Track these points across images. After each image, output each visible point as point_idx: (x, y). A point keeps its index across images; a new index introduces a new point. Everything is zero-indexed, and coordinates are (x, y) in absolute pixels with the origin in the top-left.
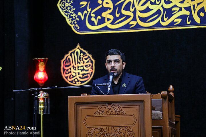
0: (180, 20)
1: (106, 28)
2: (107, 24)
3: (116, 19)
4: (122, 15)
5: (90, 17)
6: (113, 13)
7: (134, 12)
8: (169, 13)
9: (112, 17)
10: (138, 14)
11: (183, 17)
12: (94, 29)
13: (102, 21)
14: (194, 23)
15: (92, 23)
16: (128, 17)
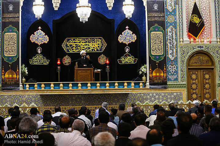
0: (92, 50)
1: (74, 51)
2: (74, 50)
3: (76, 49)
4: (78, 48)
5: (70, 49)
6: (75, 48)
7: (81, 48)
8: (89, 48)
9: (75, 49)
10: (82, 48)
11: (92, 49)
12: (71, 51)
13: (73, 50)
14: (95, 51)
15: (71, 50)
16: (79, 49)
